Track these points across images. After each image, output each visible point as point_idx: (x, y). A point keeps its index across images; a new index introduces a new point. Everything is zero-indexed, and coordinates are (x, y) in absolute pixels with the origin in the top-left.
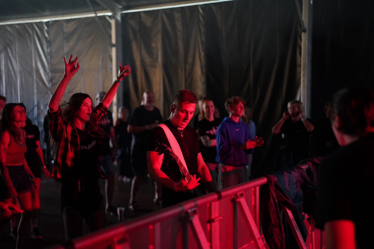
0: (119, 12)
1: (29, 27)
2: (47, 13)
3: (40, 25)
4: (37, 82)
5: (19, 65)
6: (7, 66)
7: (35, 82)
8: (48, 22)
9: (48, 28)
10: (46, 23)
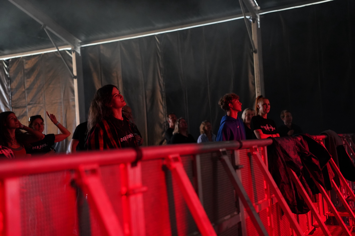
8: (8, 60)
9: (7, 66)
10: (6, 61)
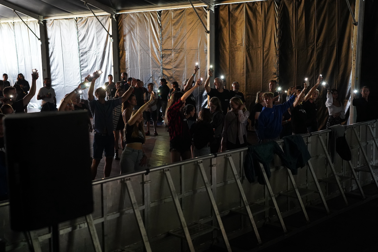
0: (213, 5)
1: (146, 15)
2: (159, 5)
3: (154, 14)
4: (152, 59)
5: (139, 45)
6: (130, 45)
7: (151, 59)
8: (160, 12)
9: (160, 16)
10: (159, 12)
